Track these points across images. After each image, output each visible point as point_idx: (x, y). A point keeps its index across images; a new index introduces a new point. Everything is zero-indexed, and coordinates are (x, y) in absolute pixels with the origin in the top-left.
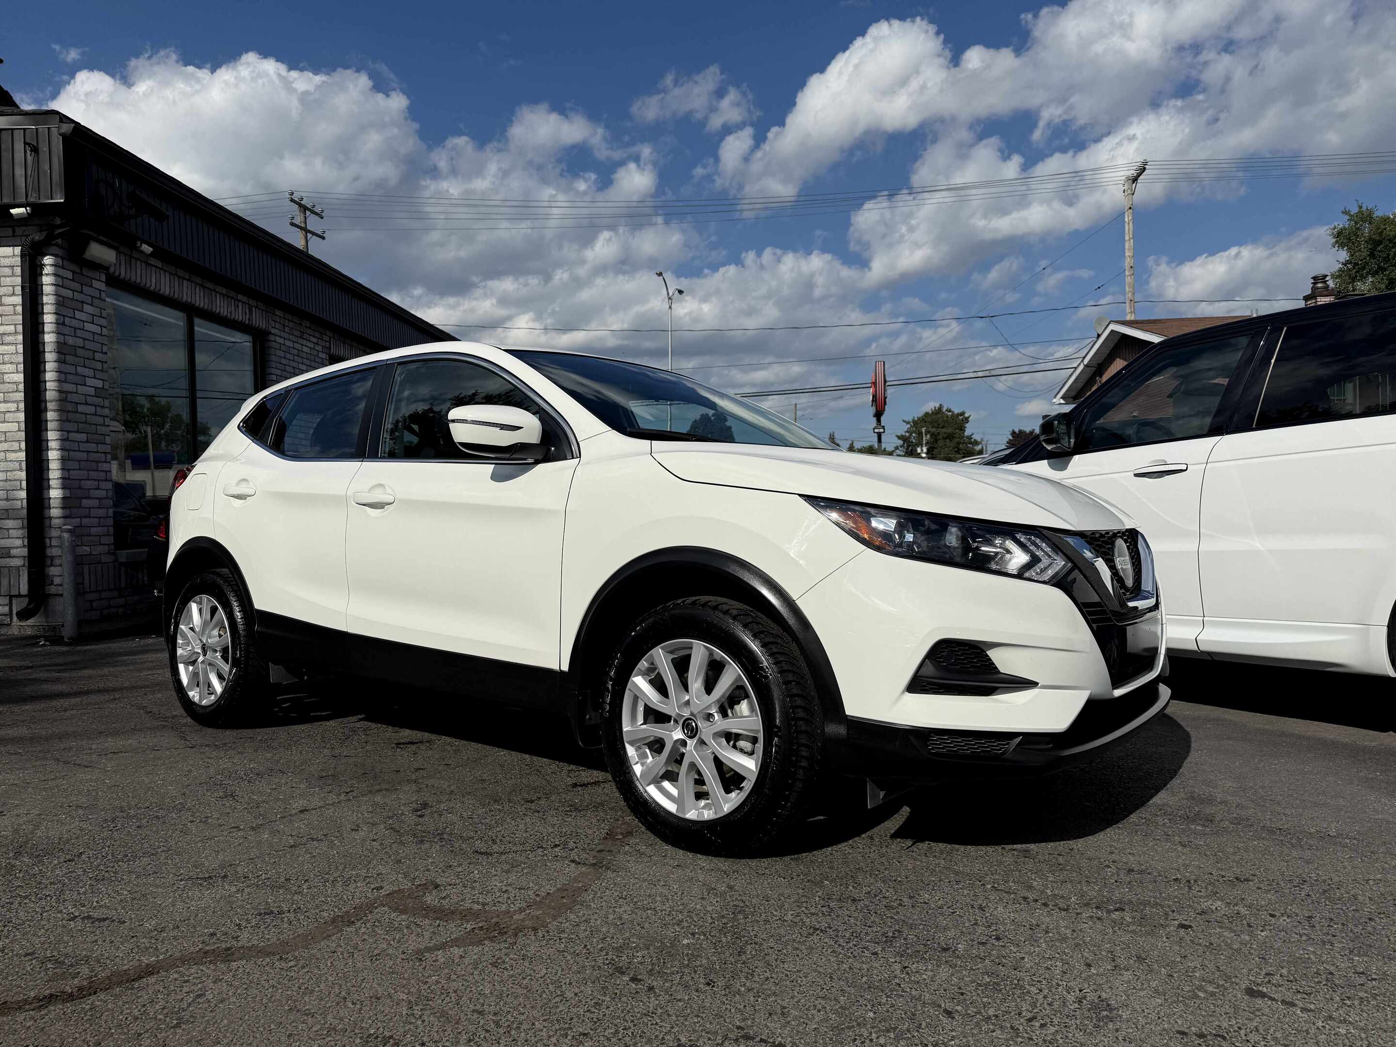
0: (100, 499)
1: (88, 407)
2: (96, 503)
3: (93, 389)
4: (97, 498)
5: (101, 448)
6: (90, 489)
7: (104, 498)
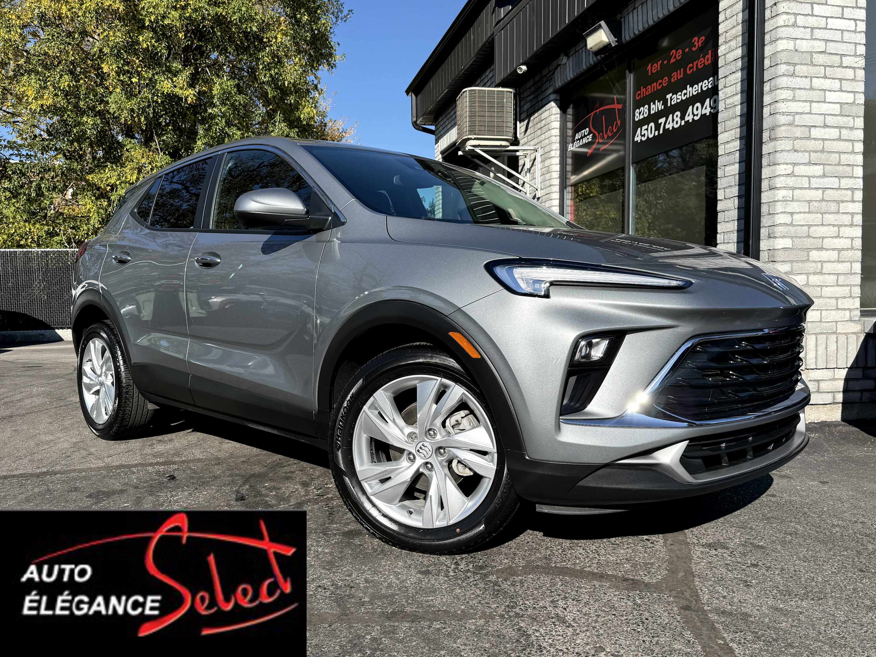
0: (839, 250)
1: (827, 130)
2: (834, 255)
3: (838, 105)
4: (834, 249)
5: (845, 183)
6: (823, 238)
7: (847, 249)
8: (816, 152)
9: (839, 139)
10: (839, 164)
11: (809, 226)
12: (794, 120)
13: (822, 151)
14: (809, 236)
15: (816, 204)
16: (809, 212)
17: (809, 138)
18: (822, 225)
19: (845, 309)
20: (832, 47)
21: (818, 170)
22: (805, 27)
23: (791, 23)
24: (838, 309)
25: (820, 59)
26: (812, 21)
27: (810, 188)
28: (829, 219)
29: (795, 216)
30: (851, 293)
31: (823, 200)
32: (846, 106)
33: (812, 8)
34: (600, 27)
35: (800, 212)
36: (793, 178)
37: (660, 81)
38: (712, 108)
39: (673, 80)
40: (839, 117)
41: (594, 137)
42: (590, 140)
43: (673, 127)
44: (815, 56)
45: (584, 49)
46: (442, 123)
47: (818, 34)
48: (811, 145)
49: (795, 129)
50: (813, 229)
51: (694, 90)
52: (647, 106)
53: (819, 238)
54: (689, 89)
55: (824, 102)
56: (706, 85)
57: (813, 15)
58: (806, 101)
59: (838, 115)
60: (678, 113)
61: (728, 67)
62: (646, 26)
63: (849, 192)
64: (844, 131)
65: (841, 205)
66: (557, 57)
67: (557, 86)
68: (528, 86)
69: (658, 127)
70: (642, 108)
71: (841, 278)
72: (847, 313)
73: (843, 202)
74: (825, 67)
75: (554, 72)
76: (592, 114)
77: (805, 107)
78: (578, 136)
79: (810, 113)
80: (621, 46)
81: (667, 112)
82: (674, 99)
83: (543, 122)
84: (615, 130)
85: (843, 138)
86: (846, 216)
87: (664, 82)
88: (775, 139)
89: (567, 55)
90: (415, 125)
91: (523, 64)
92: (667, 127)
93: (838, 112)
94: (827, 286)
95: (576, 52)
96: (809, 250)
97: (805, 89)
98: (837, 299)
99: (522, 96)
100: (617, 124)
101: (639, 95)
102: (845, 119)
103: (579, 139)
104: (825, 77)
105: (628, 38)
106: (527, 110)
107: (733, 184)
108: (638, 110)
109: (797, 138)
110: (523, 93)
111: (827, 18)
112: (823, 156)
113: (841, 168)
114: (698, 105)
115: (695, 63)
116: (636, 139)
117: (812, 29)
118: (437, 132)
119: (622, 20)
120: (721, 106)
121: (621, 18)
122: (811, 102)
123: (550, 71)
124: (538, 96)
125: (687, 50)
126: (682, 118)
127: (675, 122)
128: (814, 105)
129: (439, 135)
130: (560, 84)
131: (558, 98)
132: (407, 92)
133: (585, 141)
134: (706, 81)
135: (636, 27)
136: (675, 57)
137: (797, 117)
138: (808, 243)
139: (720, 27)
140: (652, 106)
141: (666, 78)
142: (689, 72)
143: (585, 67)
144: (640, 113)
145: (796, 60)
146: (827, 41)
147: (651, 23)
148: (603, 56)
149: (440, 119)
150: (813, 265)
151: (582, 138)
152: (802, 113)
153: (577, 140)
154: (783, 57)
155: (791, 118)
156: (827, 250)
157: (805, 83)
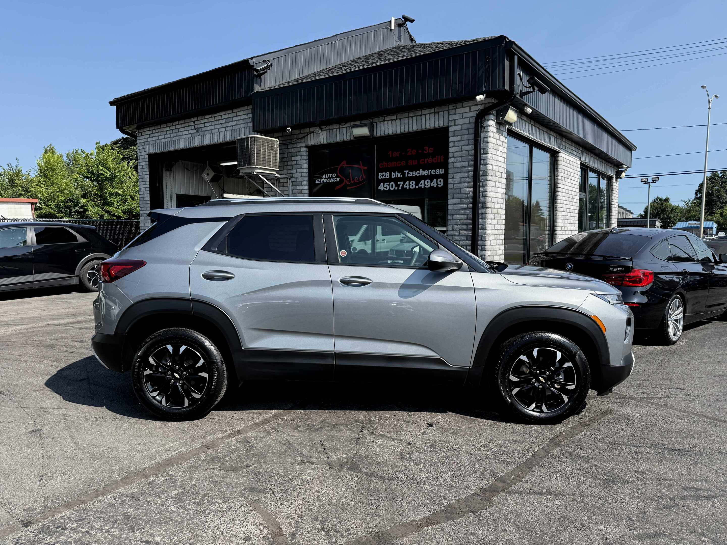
1: (498, 204)
12: (491, 200)
13: (497, 213)
15: (496, 236)
17: (495, 208)
20: (500, 169)
21: (496, 222)
25: (497, 174)
26: (496, 158)
29: (491, 242)
33: (496, 152)
34: (366, 126)
36: (491, 225)
37: (399, 162)
38: (438, 184)
39: (409, 164)
41: (342, 180)
42: (338, 181)
43: (409, 188)
45: (338, 130)
49: (492, 204)
51: (426, 172)
52: (388, 173)
54: (421, 171)
55: (498, 192)
56: (439, 171)
57: (496, 155)
59: (500, 198)
60: (414, 182)
61: (456, 169)
63: (502, 231)
64: (501, 205)
65: (500, 236)
66: (310, 127)
69: (397, 185)
70: (384, 173)
74: (498, 177)
75: (307, 135)
76: (339, 166)
78: (325, 176)
81: (405, 179)
82: (410, 174)
84: (360, 180)
86: (501, 241)
88: (486, 208)
89: (321, 129)
90: (121, 129)
92: (405, 186)
95: (329, 129)
97: (494, 187)
100: (362, 177)
101: (381, 165)
102: (502, 200)
103: (327, 178)
104: (498, 182)
105: (379, 135)
107: (459, 224)
108: (381, 173)
109: (492, 208)
111: (499, 156)
112: (497, 216)
113: (500, 221)
116: (379, 188)
117: (496, 161)
118: (141, 138)
120: (450, 186)
121: (375, 124)
122: (495, 192)
123: (302, 133)
125: (420, 151)
126: (417, 184)
127: (411, 185)
131: (307, 150)
132: (111, 103)
133: (333, 180)
135: (386, 131)
136: (411, 153)
139: (450, 149)
140: (393, 174)
141: (404, 162)
142: (421, 163)
145: (493, 174)
146: (499, 166)
149: (147, 129)
151: (329, 178)
152: (493, 197)
153: (324, 178)
154: (490, 172)
157: (494, 184)
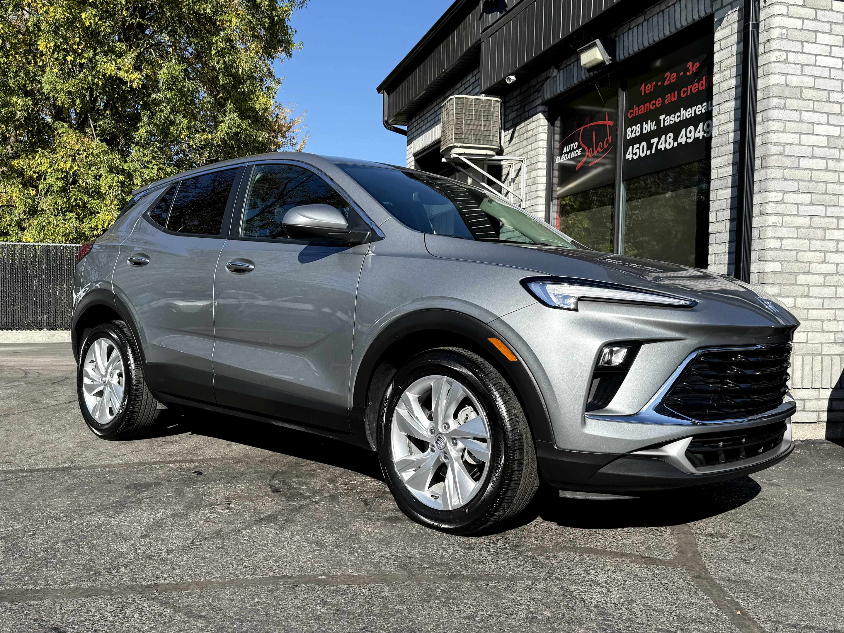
8: (804, 181)
9: (826, 170)
10: (826, 193)
11: (798, 251)
12: (784, 151)
13: (810, 181)
14: (797, 261)
15: (804, 230)
16: (797, 238)
17: (798, 168)
18: (810, 250)
19: (830, 332)
20: (820, 83)
21: (806, 198)
22: (795, 64)
23: (782, 59)
24: (823, 331)
25: (809, 94)
26: (802, 59)
27: (798, 215)
28: (816, 245)
29: (784, 241)
30: (835, 316)
31: (810, 227)
32: (832, 139)
33: (803, 46)
34: (595, 45)
35: (789, 238)
36: (783, 205)
37: (654, 102)
38: (705, 132)
39: (666, 102)
40: (826, 149)
41: (583, 151)
42: (579, 154)
43: (665, 148)
44: (804, 90)
45: (576, 63)
46: (415, 124)
47: (808, 70)
48: (800, 174)
49: (785, 159)
50: (800, 254)
51: (688, 113)
52: (639, 125)
53: (807, 262)
54: (683, 112)
55: (813, 134)
56: (700, 109)
57: (803, 53)
58: (795, 133)
59: (825, 147)
60: (671, 135)
61: (723, 95)
62: (641, 47)
63: (835, 220)
64: (830, 162)
65: (827, 232)
66: (547, 68)
67: (546, 98)
68: (514, 95)
69: (650, 147)
70: (634, 127)
71: (827, 302)
72: (832, 335)
73: (829, 229)
74: (814, 101)
75: (543, 84)
76: (582, 128)
77: (794, 139)
78: (566, 149)
79: (799, 144)
80: (614, 63)
81: (660, 132)
82: (668, 120)
83: (530, 133)
84: (605, 147)
85: (829, 168)
86: (831, 242)
87: (657, 103)
88: (767, 167)
89: (558, 68)
90: (387, 124)
91: (512, 74)
92: (659, 147)
93: (825, 144)
94: (813, 309)
95: (567, 65)
96: (796, 274)
97: (795, 121)
98: (822, 321)
99: (507, 105)
100: (607, 140)
101: (631, 113)
102: (832, 151)
103: (568, 153)
104: (814, 111)
105: (622, 57)
106: (513, 120)
107: (725, 207)
108: (629, 129)
109: (786, 168)
110: (508, 101)
111: (816, 55)
112: (811, 185)
113: (827, 197)
114: (692, 128)
115: (689, 87)
116: (627, 157)
117: (802, 65)
118: (410, 133)
119: (617, 39)
120: (715, 132)
121: (616, 37)
122: (800, 134)
123: (538, 83)
124: (524, 106)
125: (681, 74)
126: (675, 139)
127: (668, 143)
128: (803, 136)
129: (412, 136)
130: (549, 96)
131: (546, 110)
132: (379, 90)
133: (573, 154)
134: (700, 106)
135: (631, 48)
136: (669, 80)
137: (787, 148)
138: (796, 267)
139: (715, 56)
140: (645, 126)
141: (660, 99)
142: (683, 95)
143: (576, 82)
144: (632, 132)
145: (787, 94)
146: (815, 77)
147: (646, 44)
148: (595, 72)
149: (414, 120)
150: (801, 288)
151: (570, 151)
152: (792, 144)
153: (565, 153)
154: (775, 91)
155: (781, 148)
156: (814, 274)
157: (795, 116)
